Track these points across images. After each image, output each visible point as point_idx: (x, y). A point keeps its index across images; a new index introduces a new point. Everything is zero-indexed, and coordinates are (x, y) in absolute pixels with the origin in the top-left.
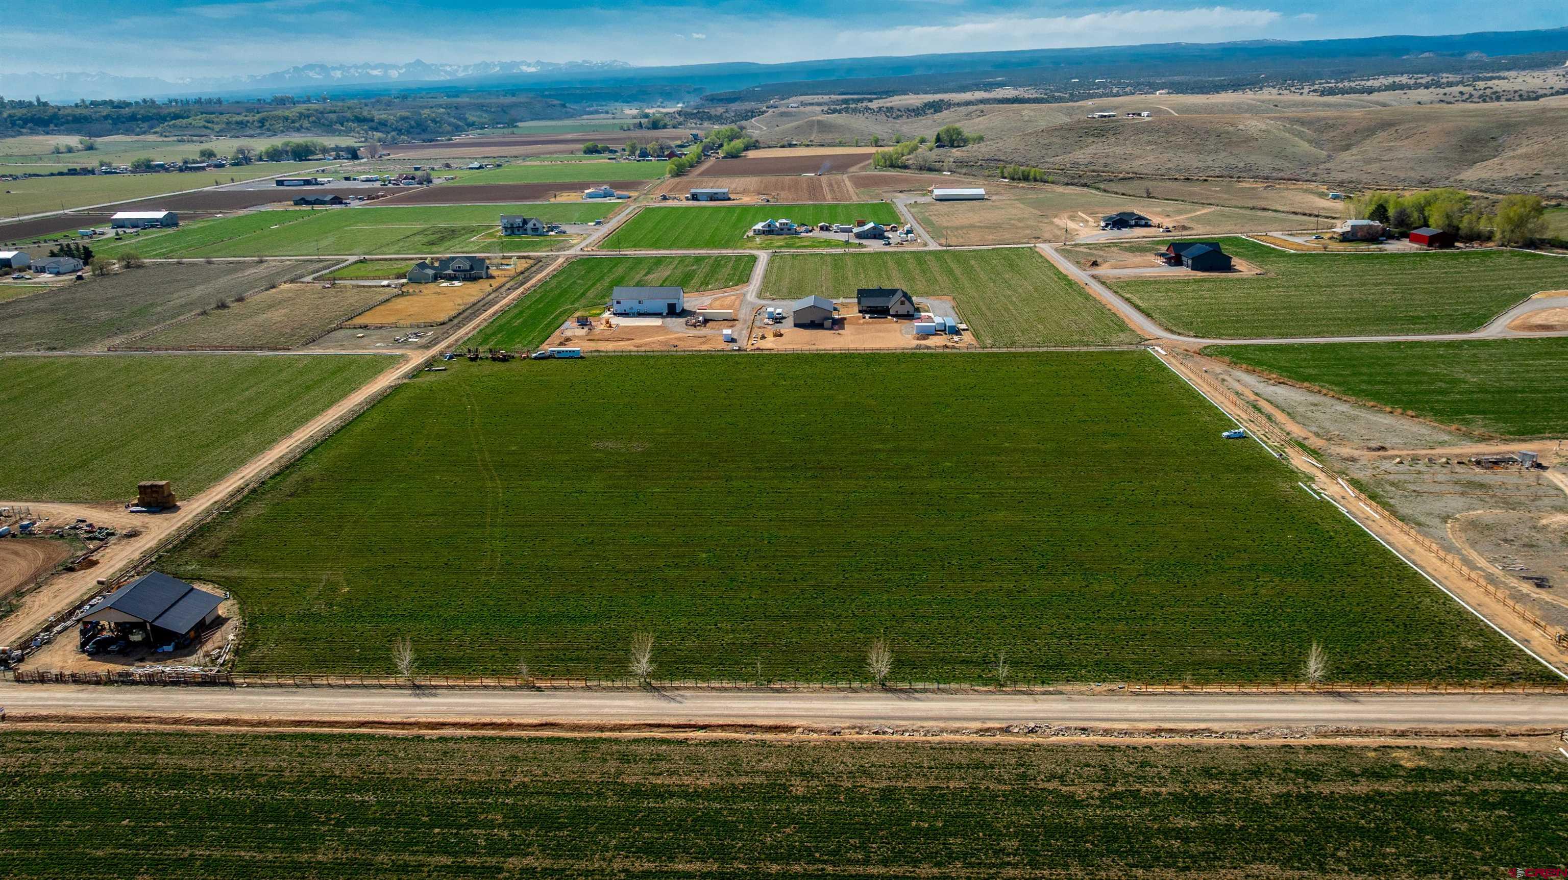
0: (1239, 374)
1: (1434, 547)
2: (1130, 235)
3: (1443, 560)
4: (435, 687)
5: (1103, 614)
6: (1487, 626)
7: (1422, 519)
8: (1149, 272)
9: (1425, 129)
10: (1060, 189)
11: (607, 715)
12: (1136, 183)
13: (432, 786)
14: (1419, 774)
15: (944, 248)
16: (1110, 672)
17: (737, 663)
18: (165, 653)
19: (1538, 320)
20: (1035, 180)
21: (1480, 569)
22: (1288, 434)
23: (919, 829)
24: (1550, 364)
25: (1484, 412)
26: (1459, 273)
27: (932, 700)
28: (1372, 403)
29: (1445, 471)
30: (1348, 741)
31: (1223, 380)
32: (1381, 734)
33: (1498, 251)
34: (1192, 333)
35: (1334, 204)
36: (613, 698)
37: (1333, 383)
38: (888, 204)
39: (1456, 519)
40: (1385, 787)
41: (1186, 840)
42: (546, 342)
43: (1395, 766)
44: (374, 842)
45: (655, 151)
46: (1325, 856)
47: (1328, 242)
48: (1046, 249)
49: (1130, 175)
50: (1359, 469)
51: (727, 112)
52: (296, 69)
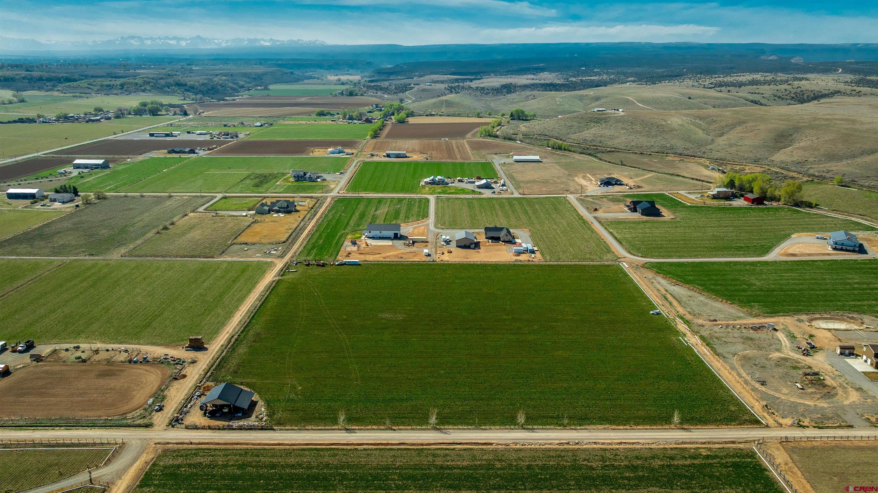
0: (659, 279)
1: (728, 368)
2: (613, 191)
3: (730, 373)
4: (354, 429)
5: (601, 397)
6: (741, 401)
7: (726, 355)
8: (621, 216)
9: (760, 128)
10: (577, 156)
11: (423, 440)
12: (616, 154)
13: (367, 467)
14: (707, 457)
15: (522, 196)
16: (604, 421)
17: (466, 419)
18: (239, 417)
19: (791, 251)
20: (565, 150)
21: (743, 377)
22: (678, 312)
23: (541, 479)
24: (791, 276)
25: (759, 302)
26: (763, 220)
27: (541, 432)
28: (714, 297)
29: (738, 332)
30: (685, 446)
31: (652, 282)
32: (697, 443)
33: (782, 207)
34: (640, 255)
35: (712, 173)
36: (423, 433)
37: (699, 285)
38: (490, 163)
39: (739, 355)
40: (696, 462)
41: (629, 480)
42: (339, 255)
43: (700, 455)
44: (356, 486)
45: (357, 117)
46: (673, 485)
47: (706, 198)
48: (572, 198)
49: (613, 149)
50: (705, 330)
51: (390, 85)
52: (122, 38)
